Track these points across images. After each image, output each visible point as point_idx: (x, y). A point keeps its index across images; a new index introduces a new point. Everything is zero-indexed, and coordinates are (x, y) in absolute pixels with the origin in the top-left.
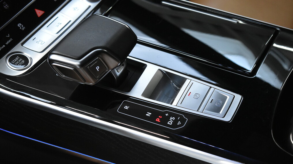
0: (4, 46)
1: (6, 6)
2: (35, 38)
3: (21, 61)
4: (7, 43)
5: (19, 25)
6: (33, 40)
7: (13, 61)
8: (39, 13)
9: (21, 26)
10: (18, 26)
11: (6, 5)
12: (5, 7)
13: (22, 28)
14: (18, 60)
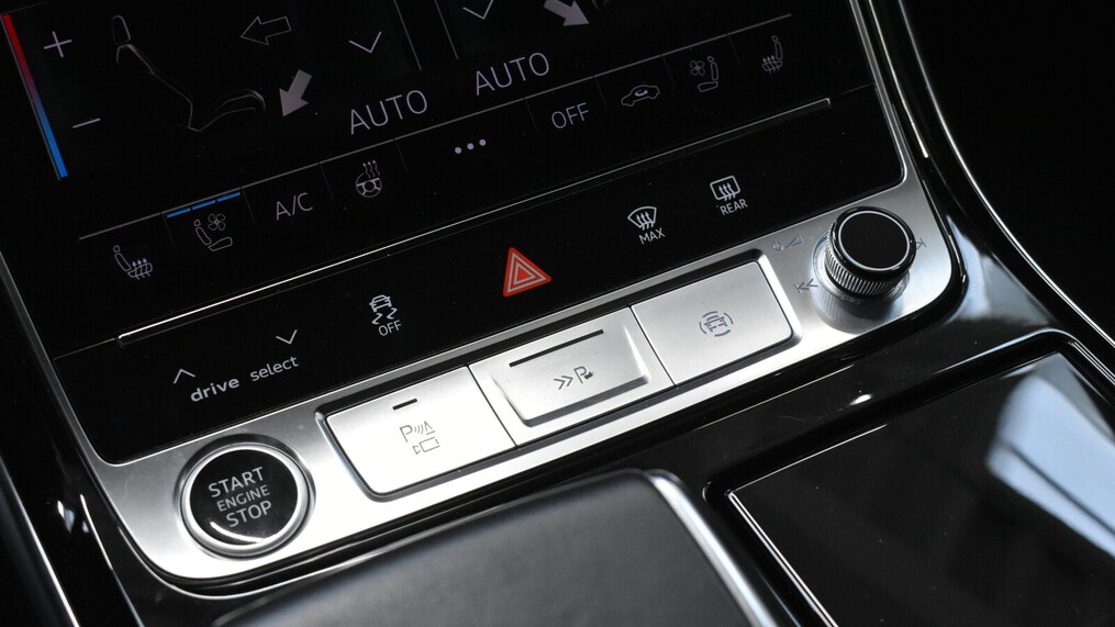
0: (234, 383)
1: (369, 186)
2: (415, 401)
3: (257, 501)
4: (255, 376)
5: (380, 302)
6: (395, 408)
7: (223, 482)
8: (522, 274)
9: (386, 311)
10: (372, 304)
11: (373, 181)
12: (363, 184)
13: (384, 321)
14: (251, 487)
